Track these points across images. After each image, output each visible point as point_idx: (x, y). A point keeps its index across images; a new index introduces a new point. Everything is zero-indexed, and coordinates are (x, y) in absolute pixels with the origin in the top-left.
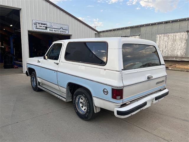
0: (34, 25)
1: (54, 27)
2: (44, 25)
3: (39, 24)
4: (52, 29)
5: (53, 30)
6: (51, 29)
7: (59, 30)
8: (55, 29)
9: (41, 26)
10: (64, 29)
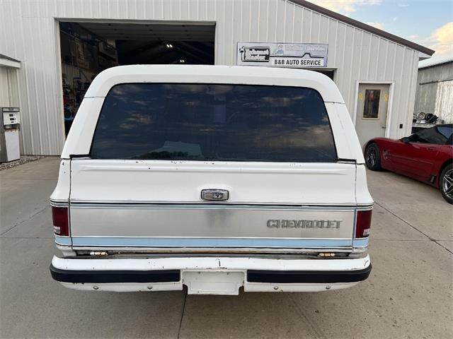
0: (239, 54)
1: (286, 53)
2: (261, 52)
3: (251, 50)
4: (281, 59)
5: (283, 61)
6: (278, 59)
7: (300, 60)
8: (289, 59)
9: (254, 55)
10: (312, 55)
